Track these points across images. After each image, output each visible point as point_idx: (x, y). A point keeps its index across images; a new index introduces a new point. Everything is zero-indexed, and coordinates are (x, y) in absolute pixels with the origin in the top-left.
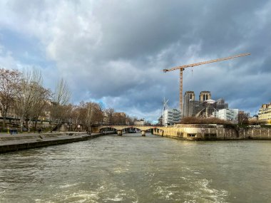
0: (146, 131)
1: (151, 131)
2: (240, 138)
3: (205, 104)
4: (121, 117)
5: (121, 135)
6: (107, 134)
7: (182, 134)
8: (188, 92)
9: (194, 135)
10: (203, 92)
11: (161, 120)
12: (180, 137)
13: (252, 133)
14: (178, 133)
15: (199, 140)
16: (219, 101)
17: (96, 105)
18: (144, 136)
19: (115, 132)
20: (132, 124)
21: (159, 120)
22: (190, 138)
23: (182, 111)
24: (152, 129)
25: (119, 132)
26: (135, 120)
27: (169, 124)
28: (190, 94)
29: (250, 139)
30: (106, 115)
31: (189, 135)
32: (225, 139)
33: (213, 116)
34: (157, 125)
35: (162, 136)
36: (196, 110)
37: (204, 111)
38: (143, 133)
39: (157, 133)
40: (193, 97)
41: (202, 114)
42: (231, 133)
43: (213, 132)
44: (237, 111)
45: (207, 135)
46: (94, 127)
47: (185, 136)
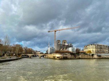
0: (41, 56)
1: (43, 56)
2: (76, 58)
3: (64, 45)
4: (30, 50)
5: (30, 58)
6: (25, 57)
7: (55, 57)
8: (58, 40)
9: (59, 57)
10: (64, 40)
11: (47, 51)
12: (54, 58)
13: (80, 56)
14: (54, 57)
15: (61, 59)
16: (69, 44)
17: (20, 45)
18: (40, 58)
19: (28, 57)
20: (35, 53)
21: (46, 51)
22: (58, 59)
23: (56, 48)
24: (44, 55)
25: (30, 57)
26: (36, 51)
27: (50, 53)
28: (59, 41)
29: (80, 58)
30: (24, 49)
31: (58, 57)
32: (71, 59)
33: (67, 50)
34: (46, 54)
35: (48, 58)
36: (61, 48)
37: (64, 48)
38: (40, 57)
39: (45, 57)
40: (60, 42)
41: (63, 49)
42: (73, 56)
43: (66, 56)
44: (75, 48)
45: (64, 57)
46: (19, 54)
47: (56, 58)
